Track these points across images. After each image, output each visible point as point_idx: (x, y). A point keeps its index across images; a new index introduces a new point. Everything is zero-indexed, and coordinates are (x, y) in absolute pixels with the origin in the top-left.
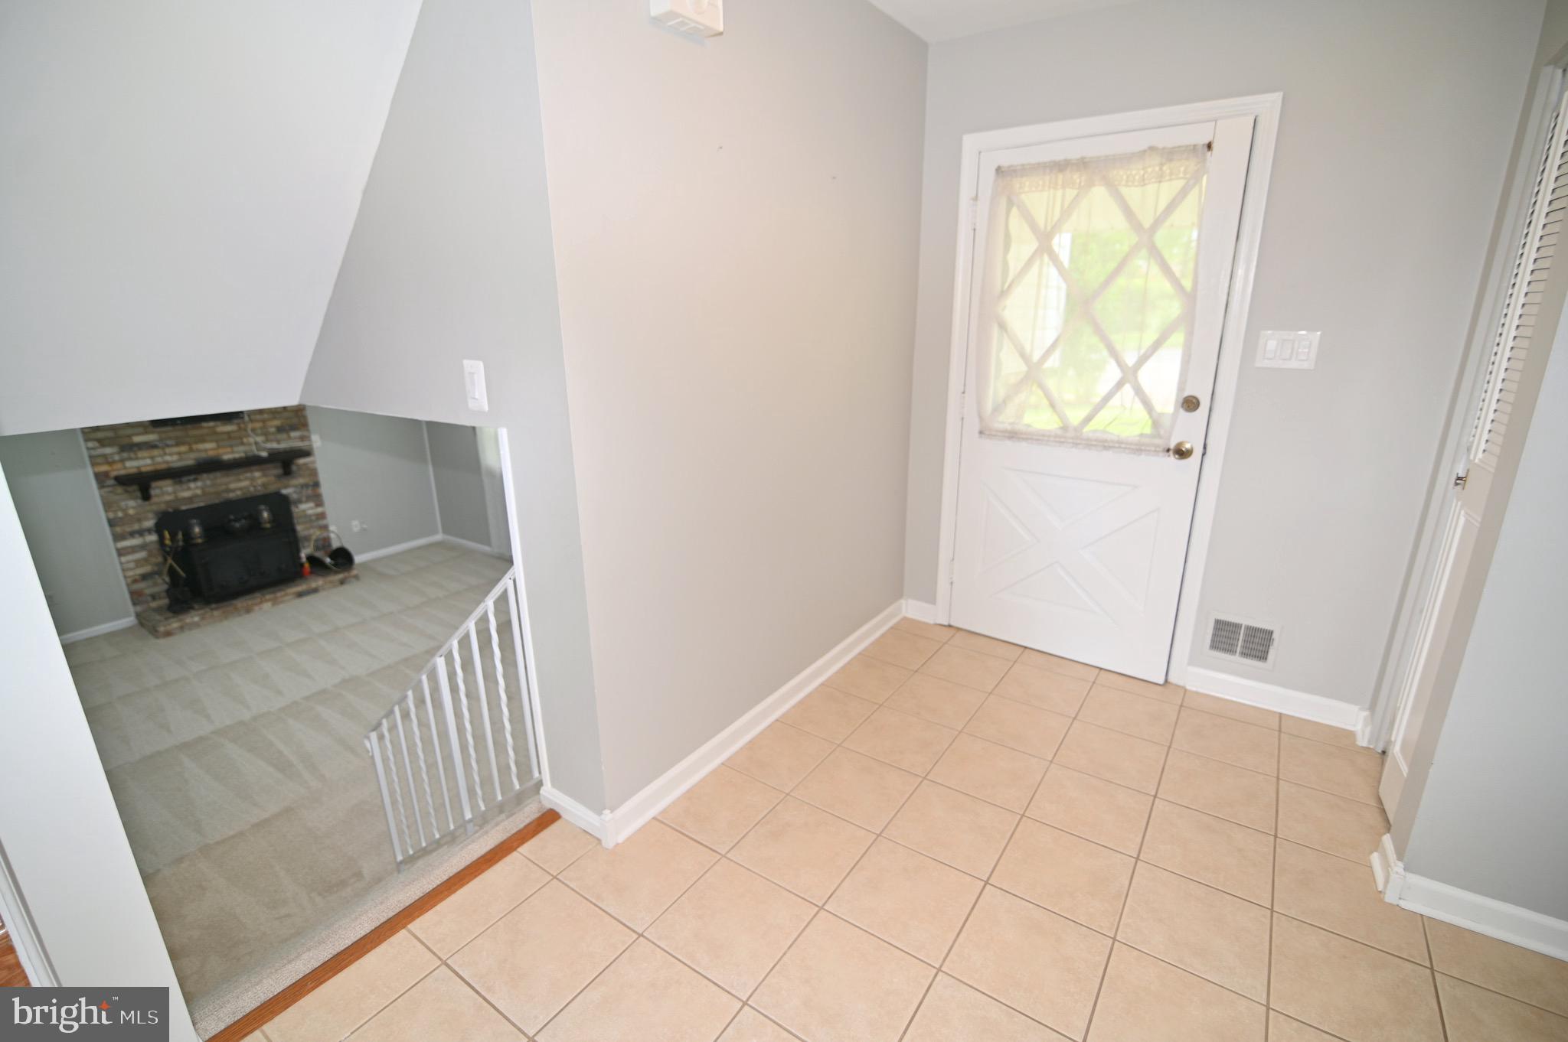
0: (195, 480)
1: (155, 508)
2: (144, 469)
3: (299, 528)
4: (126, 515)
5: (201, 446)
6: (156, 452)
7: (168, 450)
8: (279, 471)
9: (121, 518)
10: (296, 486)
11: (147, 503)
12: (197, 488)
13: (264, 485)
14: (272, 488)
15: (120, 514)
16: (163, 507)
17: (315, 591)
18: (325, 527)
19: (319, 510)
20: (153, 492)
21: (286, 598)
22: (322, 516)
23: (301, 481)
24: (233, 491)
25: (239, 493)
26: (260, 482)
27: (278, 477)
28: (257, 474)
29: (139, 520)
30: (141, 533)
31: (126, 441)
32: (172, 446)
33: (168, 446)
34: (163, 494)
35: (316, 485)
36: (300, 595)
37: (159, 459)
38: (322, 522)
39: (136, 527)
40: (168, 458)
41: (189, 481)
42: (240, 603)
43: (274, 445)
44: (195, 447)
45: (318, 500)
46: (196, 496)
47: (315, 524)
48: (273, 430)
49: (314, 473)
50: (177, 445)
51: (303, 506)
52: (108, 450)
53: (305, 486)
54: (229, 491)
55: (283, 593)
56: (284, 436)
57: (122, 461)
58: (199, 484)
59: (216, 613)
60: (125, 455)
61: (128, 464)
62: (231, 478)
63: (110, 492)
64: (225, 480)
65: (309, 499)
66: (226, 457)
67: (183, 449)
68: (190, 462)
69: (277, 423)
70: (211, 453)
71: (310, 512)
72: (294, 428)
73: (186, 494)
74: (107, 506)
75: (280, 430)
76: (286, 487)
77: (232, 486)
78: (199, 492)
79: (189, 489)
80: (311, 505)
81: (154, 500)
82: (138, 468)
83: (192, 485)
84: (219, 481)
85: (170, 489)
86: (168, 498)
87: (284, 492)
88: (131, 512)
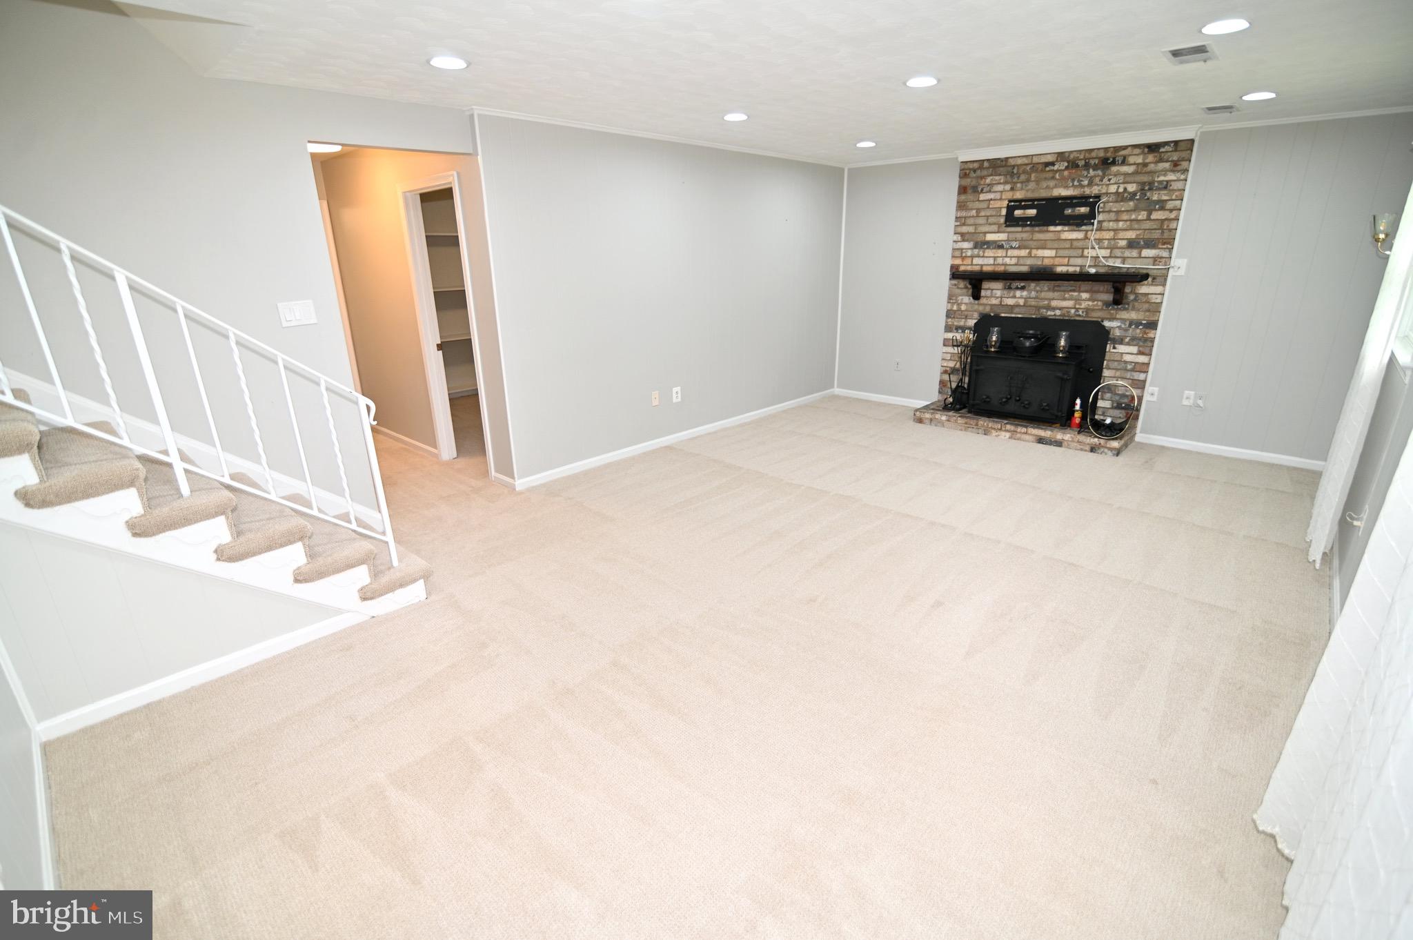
0: (1023, 288)
1: (981, 308)
2: (985, 269)
3: (1106, 373)
4: (959, 310)
5: (1040, 253)
6: (1000, 253)
7: (1010, 253)
8: (1109, 297)
9: (955, 311)
10: (1123, 320)
11: (976, 302)
12: (1021, 297)
13: (1087, 310)
14: (1095, 316)
15: (955, 308)
16: (988, 309)
17: (1059, 444)
18: (1141, 385)
19: (1142, 359)
20: (983, 293)
21: (1027, 437)
22: (1144, 368)
23: (1133, 315)
24: (1054, 309)
25: (1058, 312)
26: (1084, 305)
27: (1107, 304)
28: (1085, 295)
29: (966, 317)
30: (963, 329)
31: (980, 238)
32: (1015, 248)
33: (1011, 248)
34: (991, 297)
35: (1153, 325)
36: (1041, 440)
37: (1000, 261)
38: (1142, 376)
39: (962, 323)
40: (1007, 261)
41: (1017, 288)
42: (983, 422)
43: (1118, 264)
44: (1034, 252)
45: (1146, 345)
46: (1018, 306)
47: (1128, 375)
48: (1123, 243)
49: (1156, 308)
50: (1019, 248)
51: (1121, 348)
52: (966, 245)
53: (1138, 324)
54: (1049, 308)
55: (1024, 430)
56: (1134, 253)
57: (972, 257)
58: (1025, 293)
59: (960, 421)
60: (976, 251)
61: (976, 261)
62: (1056, 294)
63: (955, 285)
64: (1050, 295)
65: (1133, 341)
66: (1059, 269)
67: (1024, 253)
68: (1024, 269)
69: (1132, 235)
70: (1047, 262)
71: (1127, 358)
72: (1150, 244)
73: (1010, 302)
74: (951, 297)
75: (1132, 244)
76: (1111, 319)
77: (1054, 303)
78: (1021, 302)
79: (1014, 297)
80: (1134, 349)
81: (983, 301)
82: (982, 265)
83: (1018, 293)
84: (1043, 295)
85: (998, 293)
86: (994, 301)
87: (1107, 324)
88: (963, 307)
